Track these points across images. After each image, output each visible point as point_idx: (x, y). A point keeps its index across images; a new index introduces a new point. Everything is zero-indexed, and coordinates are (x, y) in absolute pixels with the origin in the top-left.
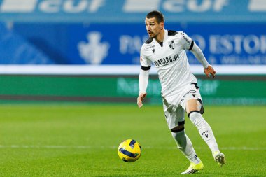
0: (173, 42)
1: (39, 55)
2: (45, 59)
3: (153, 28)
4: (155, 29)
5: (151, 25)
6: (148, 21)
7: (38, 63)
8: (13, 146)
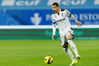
0: (63, 14)
1: (16, 22)
2: (18, 23)
3: (55, 9)
4: (56, 10)
5: (54, 8)
6: (53, 7)
7: (15, 25)
8: (7, 56)
